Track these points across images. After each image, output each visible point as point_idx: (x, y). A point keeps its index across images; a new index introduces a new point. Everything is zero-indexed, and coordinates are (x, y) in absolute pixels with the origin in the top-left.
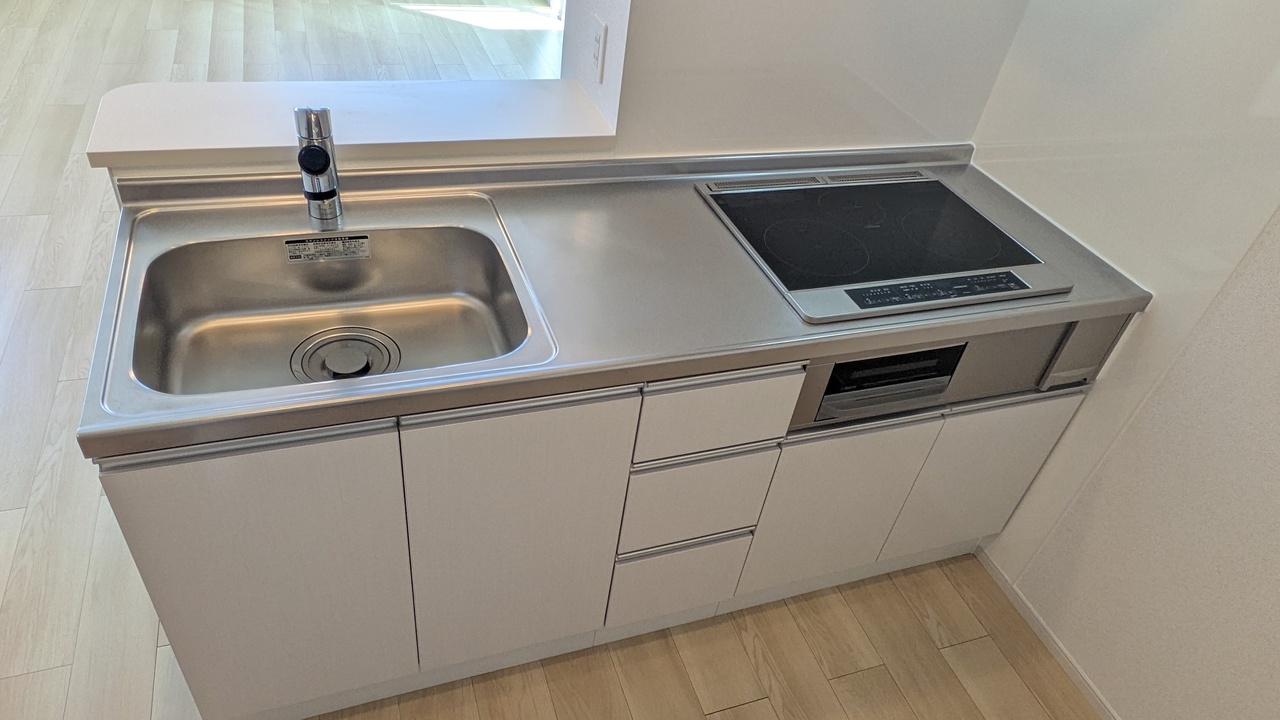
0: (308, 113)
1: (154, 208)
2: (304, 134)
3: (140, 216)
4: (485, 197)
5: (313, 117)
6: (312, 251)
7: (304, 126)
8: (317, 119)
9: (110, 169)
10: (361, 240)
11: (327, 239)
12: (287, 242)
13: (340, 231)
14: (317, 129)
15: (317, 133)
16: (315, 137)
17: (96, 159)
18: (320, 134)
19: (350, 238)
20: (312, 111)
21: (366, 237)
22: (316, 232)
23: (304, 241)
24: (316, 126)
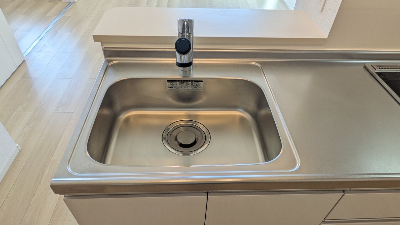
0: (183, 21)
1: (117, 60)
2: (181, 31)
3: (110, 64)
4: (259, 65)
5: (186, 23)
6: (178, 85)
7: (181, 27)
8: (187, 24)
9: (101, 43)
10: (200, 83)
11: (185, 81)
12: (168, 81)
13: (191, 77)
14: (187, 29)
15: (187, 31)
16: (185, 33)
17: (97, 38)
18: (188, 31)
19: (195, 81)
20: (185, 20)
21: (202, 81)
22: (180, 77)
23: (175, 81)
24: (187, 28)
